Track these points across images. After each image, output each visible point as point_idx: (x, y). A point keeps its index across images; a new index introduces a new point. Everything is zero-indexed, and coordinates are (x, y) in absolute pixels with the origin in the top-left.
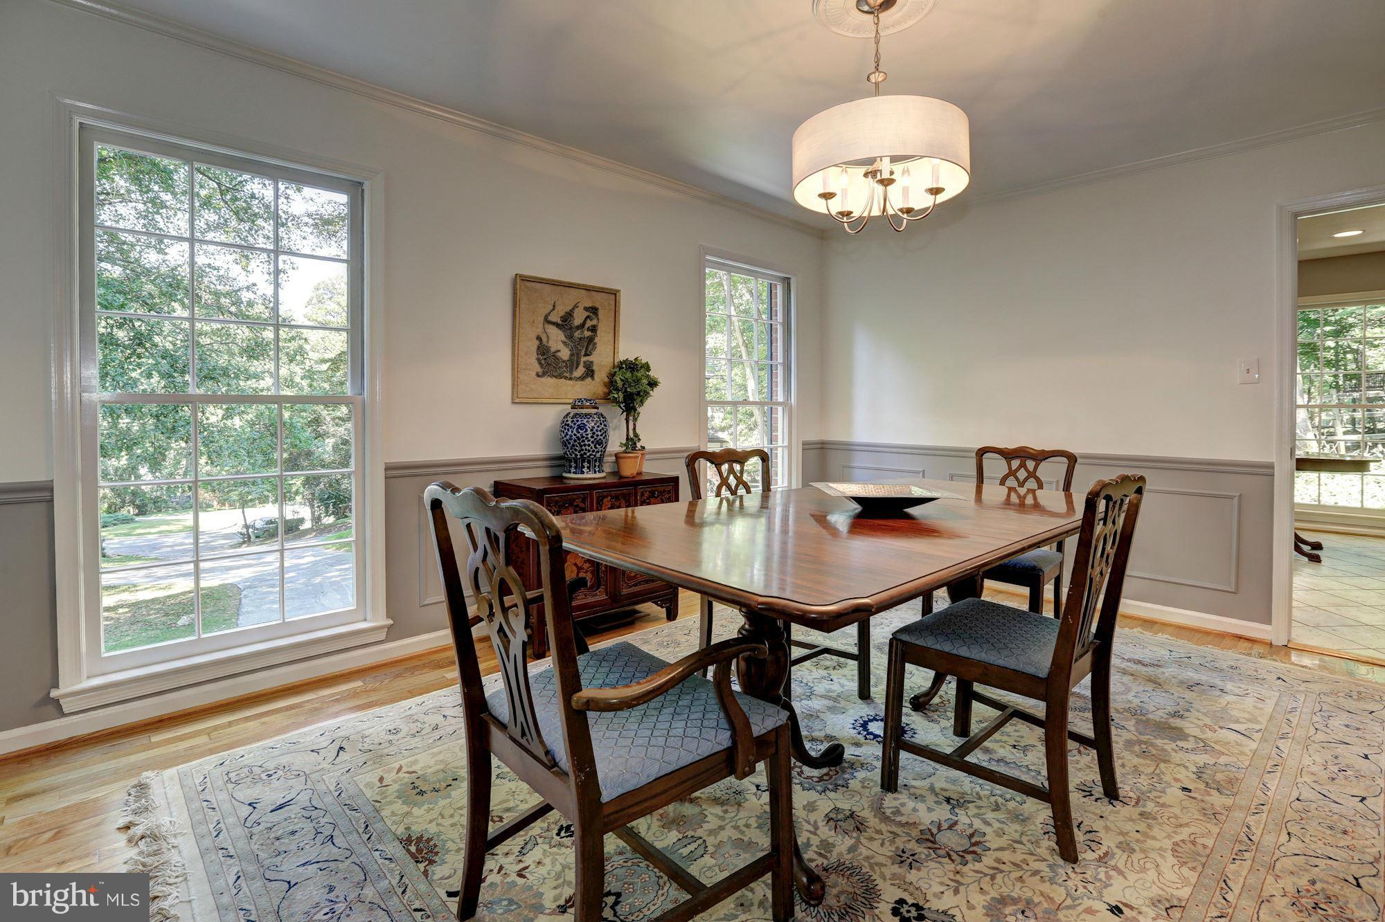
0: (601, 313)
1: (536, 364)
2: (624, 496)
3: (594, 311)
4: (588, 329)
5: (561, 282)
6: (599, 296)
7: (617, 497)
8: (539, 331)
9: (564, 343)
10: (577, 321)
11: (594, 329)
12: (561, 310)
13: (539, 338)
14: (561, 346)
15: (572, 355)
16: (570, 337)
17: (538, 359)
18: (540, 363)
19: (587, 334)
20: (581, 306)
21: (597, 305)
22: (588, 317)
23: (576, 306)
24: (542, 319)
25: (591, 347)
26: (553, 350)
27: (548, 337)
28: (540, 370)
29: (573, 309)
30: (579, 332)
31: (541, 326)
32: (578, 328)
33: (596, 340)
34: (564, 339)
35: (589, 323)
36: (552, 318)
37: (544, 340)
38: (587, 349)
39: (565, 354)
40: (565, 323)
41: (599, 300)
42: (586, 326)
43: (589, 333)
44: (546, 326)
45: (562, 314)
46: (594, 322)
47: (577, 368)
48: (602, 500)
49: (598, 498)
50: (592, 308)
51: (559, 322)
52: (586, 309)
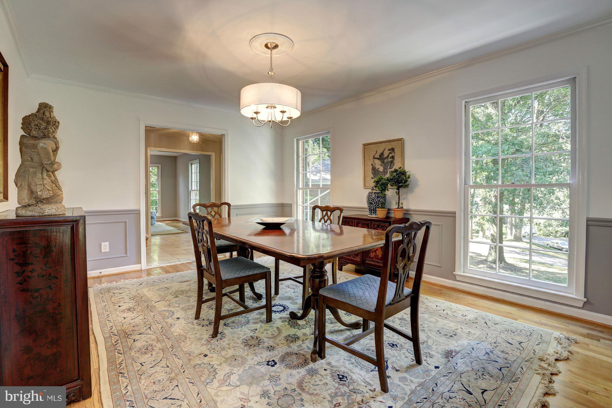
0: (395, 150)
1: (372, 174)
2: (367, 224)
3: (393, 150)
4: (390, 158)
5: (377, 142)
6: (394, 143)
7: (364, 224)
8: (372, 162)
9: (380, 165)
10: (386, 155)
11: (393, 157)
12: (379, 153)
13: (372, 165)
14: (380, 166)
15: (384, 169)
16: (383, 162)
17: (372, 172)
18: (373, 174)
19: (390, 160)
20: (387, 150)
21: (394, 147)
22: (390, 153)
23: (384, 150)
24: (372, 157)
25: (392, 165)
26: (377, 168)
27: (375, 164)
28: (373, 176)
29: (384, 151)
30: (386, 160)
31: (372, 160)
32: (386, 158)
33: (395, 161)
34: (380, 163)
35: (391, 155)
36: (376, 156)
37: (374, 165)
38: (390, 166)
39: (381, 169)
40: (381, 158)
41: (393, 145)
42: (389, 157)
43: (391, 159)
44: (374, 160)
45: (379, 154)
46: (393, 154)
47: (387, 174)
48: (358, 224)
49: (357, 223)
50: (391, 149)
51: (379, 157)
52: (389, 150)
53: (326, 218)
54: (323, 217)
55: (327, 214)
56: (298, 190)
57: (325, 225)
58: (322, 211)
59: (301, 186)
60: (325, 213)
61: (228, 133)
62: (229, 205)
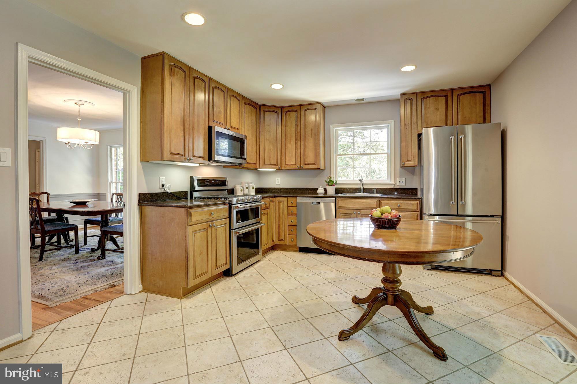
53: (119, 200)
54: (118, 199)
55: (120, 197)
56: (112, 183)
57: (119, 204)
58: (118, 196)
59: (114, 180)
60: (119, 197)
61: (46, 140)
62: (48, 194)
